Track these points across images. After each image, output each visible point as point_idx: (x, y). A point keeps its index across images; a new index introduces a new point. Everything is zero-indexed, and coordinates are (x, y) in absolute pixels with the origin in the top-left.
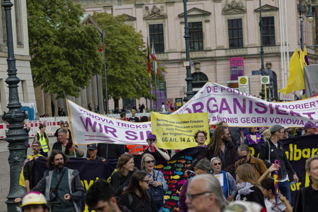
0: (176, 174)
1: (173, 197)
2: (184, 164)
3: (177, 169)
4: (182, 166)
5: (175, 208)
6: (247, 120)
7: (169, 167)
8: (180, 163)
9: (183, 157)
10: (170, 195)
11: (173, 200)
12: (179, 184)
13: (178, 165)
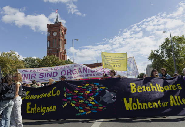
0: (88, 91)
1: (85, 102)
2: (93, 86)
3: (89, 88)
4: (92, 87)
5: (86, 107)
6: (87, 75)
7: (85, 87)
8: (91, 86)
9: (93, 83)
10: (84, 101)
11: (85, 103)
12: (89, 95)
13: (90, 87)
